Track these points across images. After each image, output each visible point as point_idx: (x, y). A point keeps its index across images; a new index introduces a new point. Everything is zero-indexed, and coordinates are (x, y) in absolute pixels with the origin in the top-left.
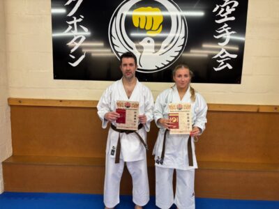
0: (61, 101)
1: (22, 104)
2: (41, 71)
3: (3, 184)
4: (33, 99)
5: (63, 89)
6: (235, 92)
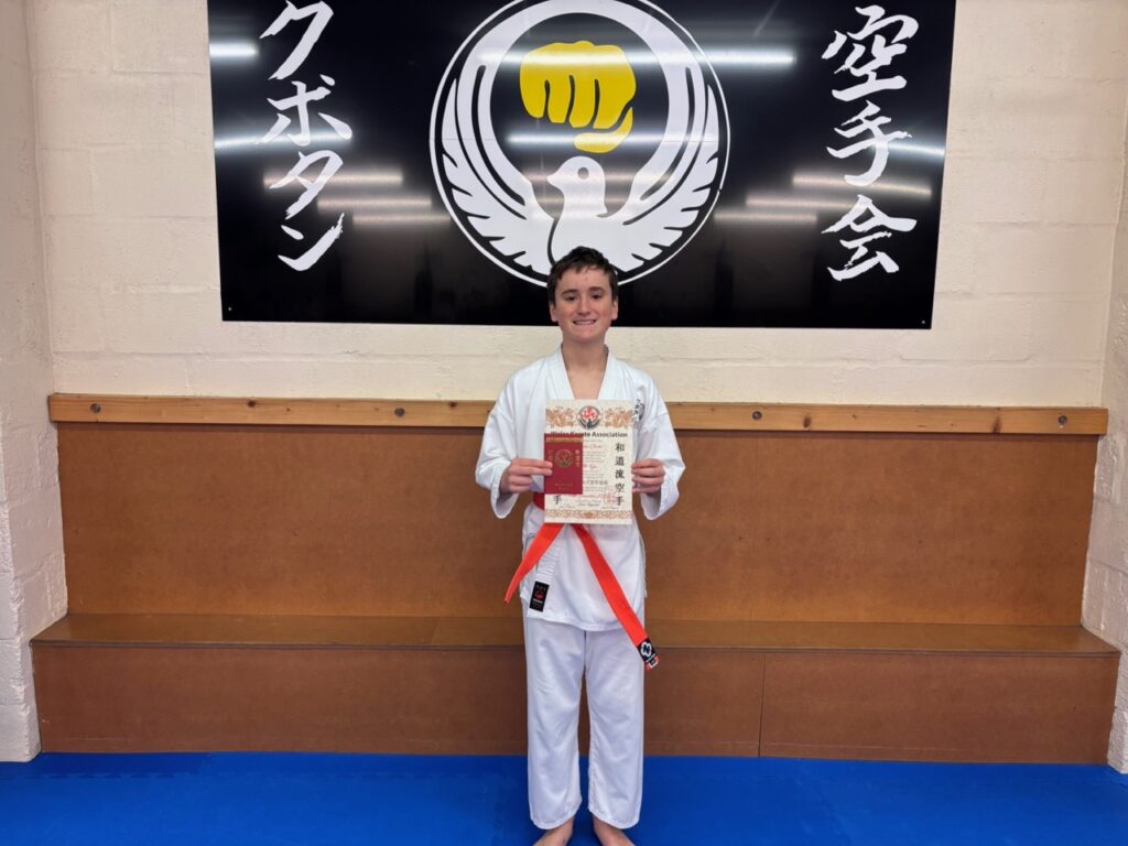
0: (252, 403)
1: (101, 417)
2: (175, 290)
3: (37, 725)
4: (146, 398)
5: (261, 359)
6: (908, 360)
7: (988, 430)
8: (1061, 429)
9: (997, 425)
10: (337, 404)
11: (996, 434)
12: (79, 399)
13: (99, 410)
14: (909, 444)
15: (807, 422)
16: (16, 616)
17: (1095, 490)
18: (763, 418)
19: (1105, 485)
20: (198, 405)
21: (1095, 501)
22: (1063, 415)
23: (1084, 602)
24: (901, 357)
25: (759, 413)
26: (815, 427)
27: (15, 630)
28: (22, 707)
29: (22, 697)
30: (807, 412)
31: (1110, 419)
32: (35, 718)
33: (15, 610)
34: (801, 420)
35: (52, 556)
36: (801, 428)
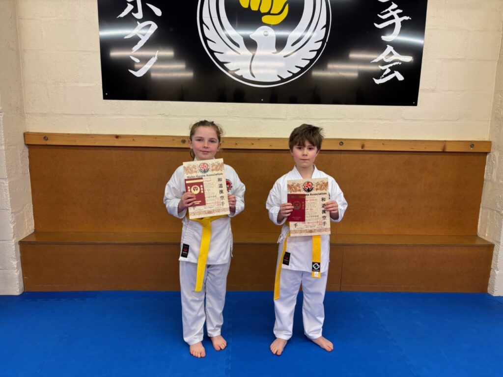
0: (117, 137)
1: (49, 143)
2: (81, 85)
3: (22, 279)
4: (69, 134)
5: (121, 117)
6: (407, 120)
7: (440, 150)
8: (471, 150)
9: (444, 148)
10: (156, 137)
11: (444, 152)
12: (38, 134)
13: (47, 139)
14: (406, 156)
15: (363, 146)
16: (13, 230)
17: (485, 177)
18: (344, 144)
19: (489, 174)
20: (93, 137)
21: (485, 182)
22: (472, 144)
23: (479, 226)
24: (404, 119)
25: (342, 142)
26: (366, 149)
27: (12, 236)
28: (16, 270)
29: (16, 266)
30: (363, 142)
31: (492, 146)
32: (21, 276)
33: (12, 227)
34: (360, 146)
35: (27, 205)
36: (360, 149)
